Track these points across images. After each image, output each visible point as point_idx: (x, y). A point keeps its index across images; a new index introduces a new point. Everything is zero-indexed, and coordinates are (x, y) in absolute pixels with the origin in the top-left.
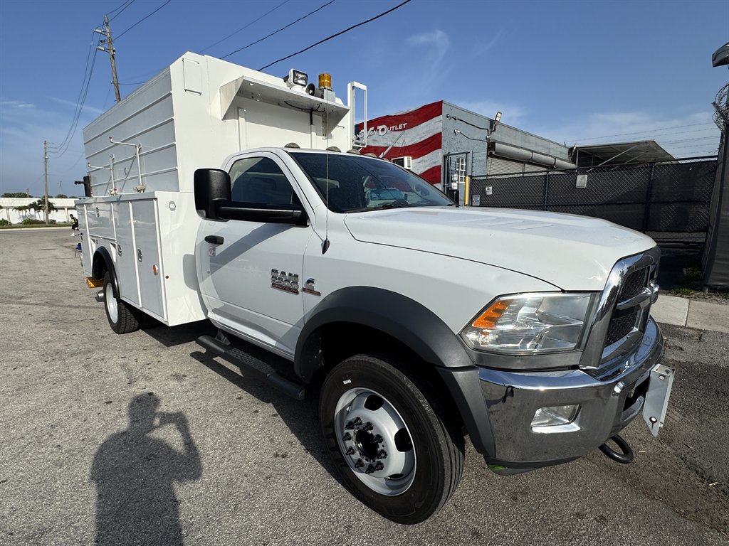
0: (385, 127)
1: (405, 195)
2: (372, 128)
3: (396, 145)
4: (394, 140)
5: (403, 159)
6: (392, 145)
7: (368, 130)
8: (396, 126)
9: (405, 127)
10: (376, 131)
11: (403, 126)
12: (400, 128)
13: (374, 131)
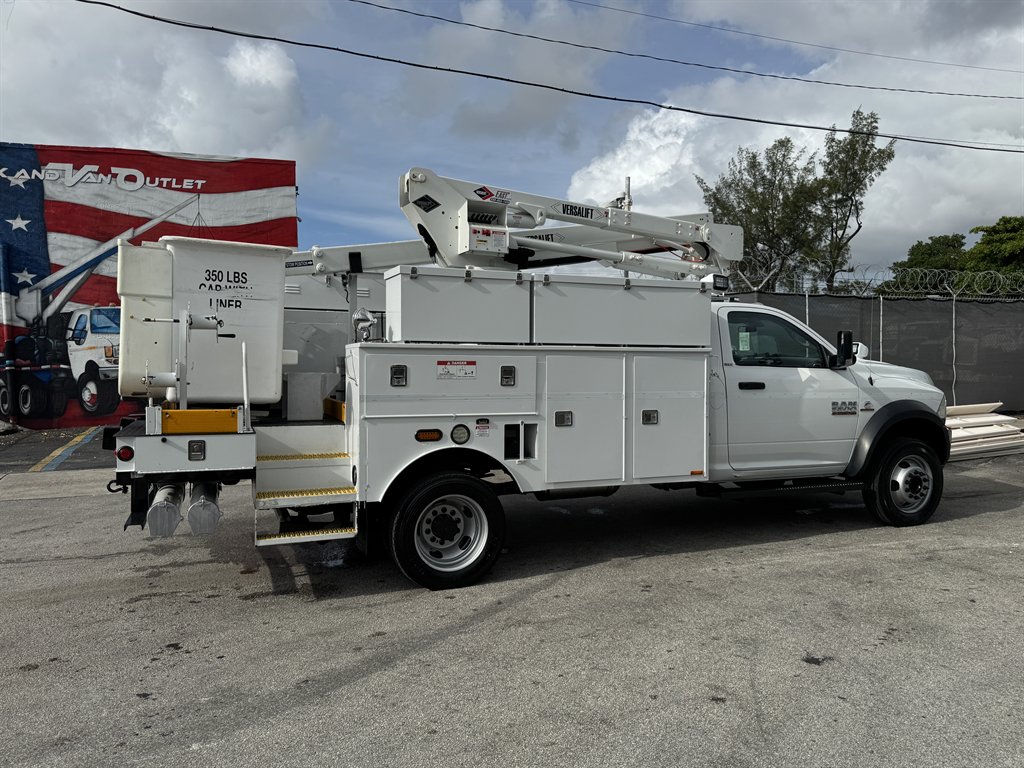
0: (137, 173)
4: (170, 207)
6: (164, 217)
7: (77, 168)
8: (174, 180)
9: (199, 187)
10: (106, 175)
11: (195, 185)
12: (184, 187)
13: (97, 173)
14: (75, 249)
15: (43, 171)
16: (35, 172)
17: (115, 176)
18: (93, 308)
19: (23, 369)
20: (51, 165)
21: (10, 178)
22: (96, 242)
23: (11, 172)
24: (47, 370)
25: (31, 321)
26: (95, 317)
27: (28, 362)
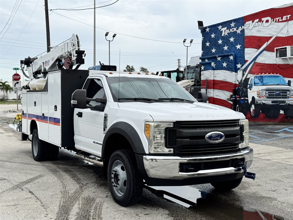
0: (269, 18)
1: (289, 81)
2: (257, 20)
3: (280, 35)
4: (278, 30)
5: (286, 48)
6: (276, 35)
7: (253, 22)
8: (280, 18)
9: (288, 19)
10: (260, 22)
11: (287, 18)
12: (284, 20)
13: (258, 22)
14: (251, 53)
15: (245, 26)
16: (243, 27)
17: (263, 22)
18: (255, 76)
19: (238, 99)
20: (247, 23)
21: (237, 31)
22: (257, 50)
23: (237, 29)
24: (242, 100)
25: (240, 82)
26: (255, 79)
27: (239, 96)
